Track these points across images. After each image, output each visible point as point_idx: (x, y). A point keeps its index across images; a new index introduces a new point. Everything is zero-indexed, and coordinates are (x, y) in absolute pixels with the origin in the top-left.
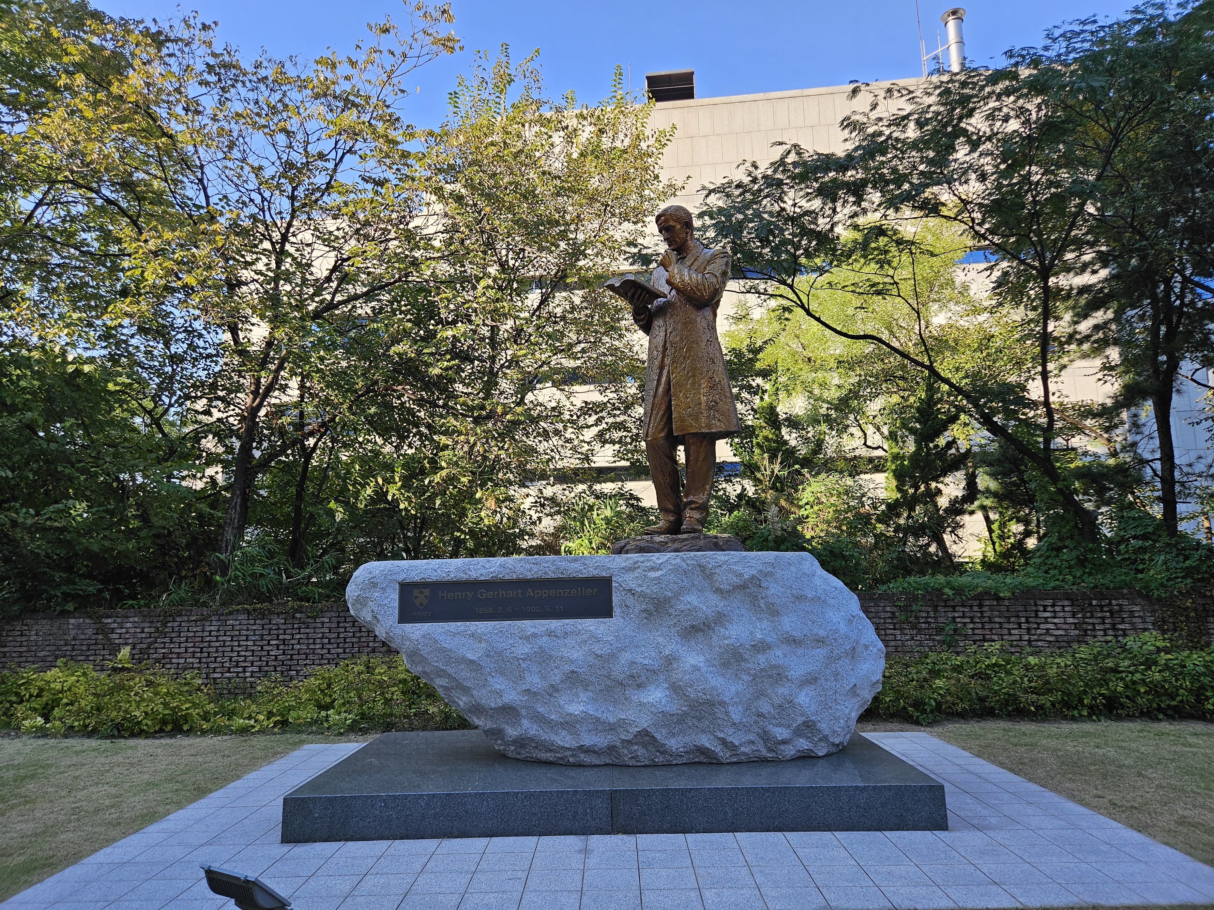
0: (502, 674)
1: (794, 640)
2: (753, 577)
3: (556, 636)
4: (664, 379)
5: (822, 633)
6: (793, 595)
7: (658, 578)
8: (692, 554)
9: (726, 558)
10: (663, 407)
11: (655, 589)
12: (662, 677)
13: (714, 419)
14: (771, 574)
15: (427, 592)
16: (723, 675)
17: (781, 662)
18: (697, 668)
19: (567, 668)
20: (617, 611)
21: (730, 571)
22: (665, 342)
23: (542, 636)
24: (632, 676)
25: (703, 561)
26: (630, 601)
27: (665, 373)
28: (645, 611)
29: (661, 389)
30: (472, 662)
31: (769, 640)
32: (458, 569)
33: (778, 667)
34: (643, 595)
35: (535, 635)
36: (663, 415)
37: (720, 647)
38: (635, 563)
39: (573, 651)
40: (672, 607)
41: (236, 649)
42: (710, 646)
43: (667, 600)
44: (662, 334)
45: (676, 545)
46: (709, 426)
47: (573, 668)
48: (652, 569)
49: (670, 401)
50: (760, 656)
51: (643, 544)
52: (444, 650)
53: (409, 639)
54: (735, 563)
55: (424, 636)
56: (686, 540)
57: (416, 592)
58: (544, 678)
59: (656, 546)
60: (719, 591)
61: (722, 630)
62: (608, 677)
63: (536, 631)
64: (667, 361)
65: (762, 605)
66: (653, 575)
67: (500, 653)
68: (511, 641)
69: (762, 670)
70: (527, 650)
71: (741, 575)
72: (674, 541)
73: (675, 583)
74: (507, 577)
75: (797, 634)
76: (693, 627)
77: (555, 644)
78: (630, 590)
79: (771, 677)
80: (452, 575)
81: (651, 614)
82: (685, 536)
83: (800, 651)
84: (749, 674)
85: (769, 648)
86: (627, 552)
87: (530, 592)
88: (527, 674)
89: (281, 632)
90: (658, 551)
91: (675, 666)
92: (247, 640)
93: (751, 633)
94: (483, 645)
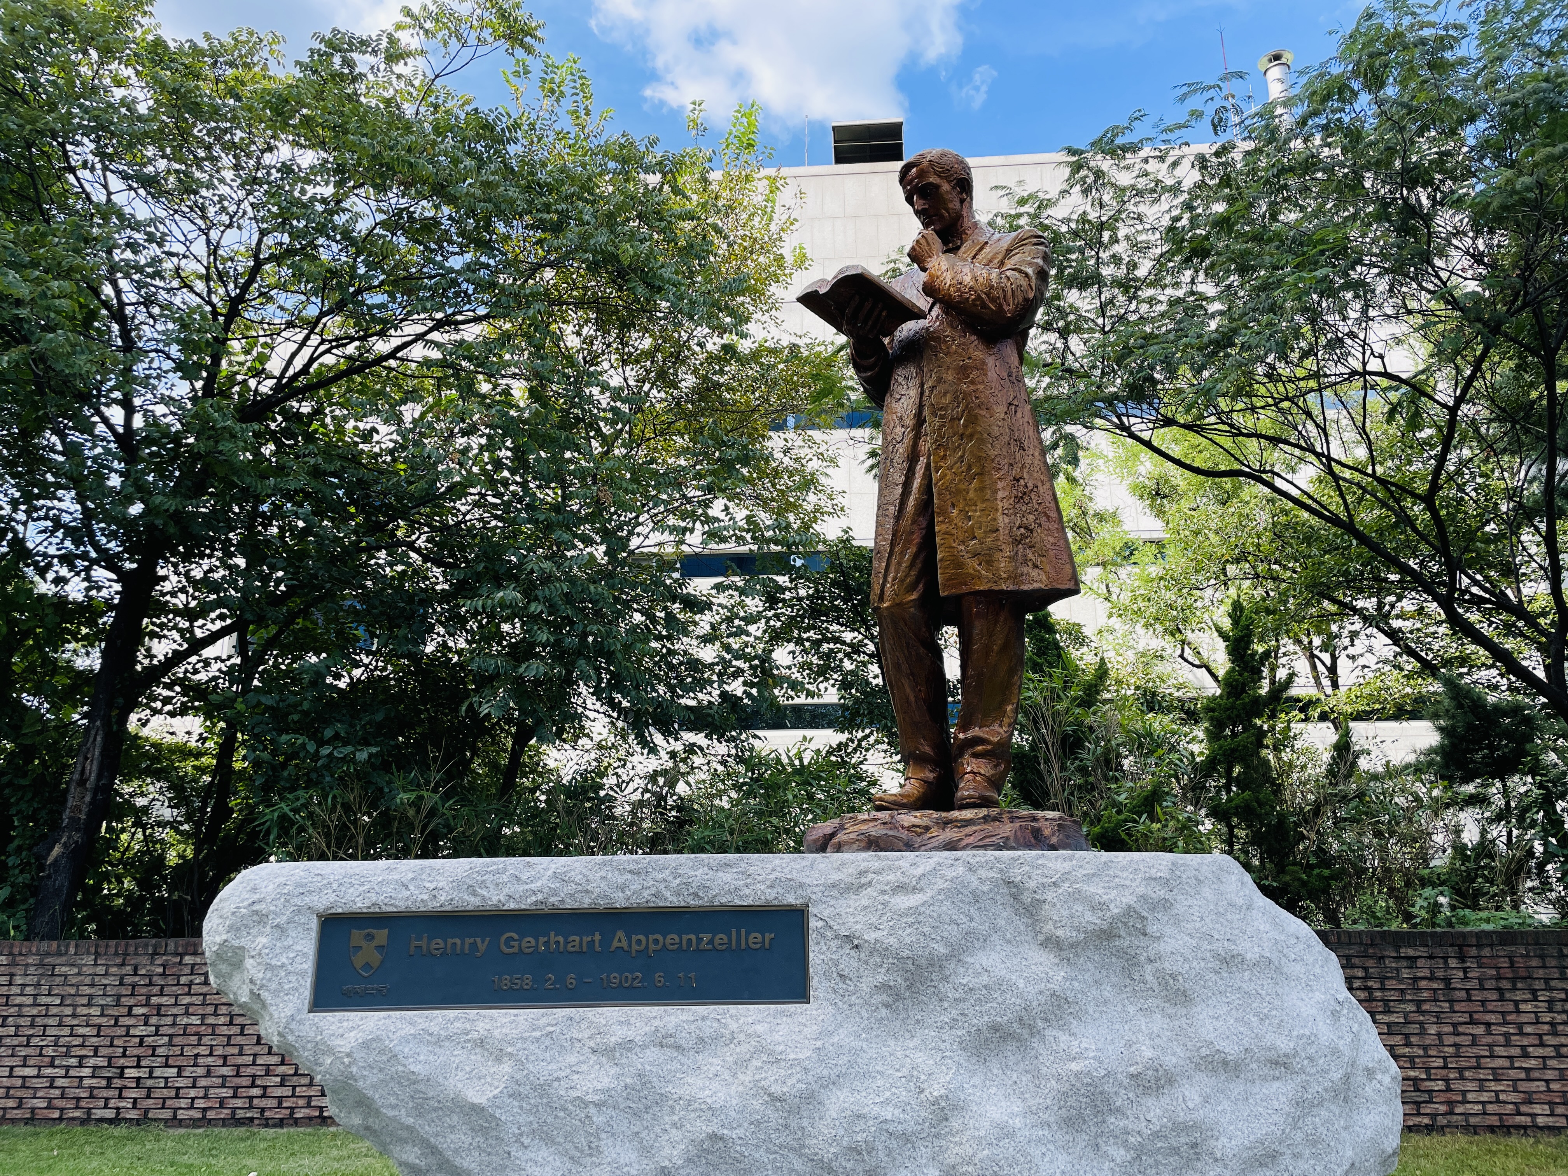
0: (549, 1140)
1: (1225, 1063)
2: (1129, 911)
3: (678, 1047)
4: (917, 483)
5: (1284, 1045)
6: (1216, 956)
7: (914, 911)
8: (991, 854)
9: (1067, 866)
10: (917, 539)
11: (908, 936)
12: (924, 1152)
13: (1025, 562)
14: (1166, 905)
15: (382, 935)
16: (1066, 1148)
17: (1198, 1116)
18: (1006, 1132)
19: (702, 1128)
20: (817, 985)
21: (1077, 896)
22: (921, 407)
23: (643, 1047)
24: (854, 1150)
25: (1016, 874)
26: (849, 962)
27: (920, 469)
28: (884, 987)
29: (911, 502)
30: (476, 1110)
31: (1169, 1061)
32: (458, 885)
33: (1195, 1126)
34: (880, 950)
35: (627, 1045)
36: (916, 556)
37: (1059, 1078)
38: (861, 874)
39: (715, 1085)
40: (946, 979)
41: (68, 1021)
42: (1037, 1075)
43: (936, 964)
44: (913, 393)
45: (949, 834)
46: (1014, 577)
47: (713, 1127)
48: (901, 888)
49: (931, 525)
50: (1150, 1101)
51: (876, 830)
52: (413, 1080)
53: (330, 1051)
54: (1089, 877)
55: (366, 1045)
56: (969, 822)
57: (357, 936)
58: (646, 1151)
59: (904, 834)
60: (1052, 943)
61: (1064, 1038)
62: (799, 1150)
63: (631, 1034)
64: (925, 445)
65: (1149, 978)
66: (904, 902)
67: (542, 1089)
68: (572, 1059)
69: (1156, 1135)
70: (606, 1082)
71: (1102, 906)
72: (945, 824)
73: (954, 922)
74: (569, 904)
75: (1231, 1049)
76: (995, 1028)
77: (675, 1065)
78: (848, 938)
79: (1175, 1151)
80: (442, 898)
81: (898, 997)
82: (968, 814)
83: (1237, 1088)
84: (1125, 1144)
85: (1171, 1081)
86: (839, 849)
87: (620, 939)
88: (606, 1142)
89: (156, 990)
90: (909, 846)
91: (955, 1124)
92: (89, 1005)
93: (1129, 1045)
94: (506, 1068)
